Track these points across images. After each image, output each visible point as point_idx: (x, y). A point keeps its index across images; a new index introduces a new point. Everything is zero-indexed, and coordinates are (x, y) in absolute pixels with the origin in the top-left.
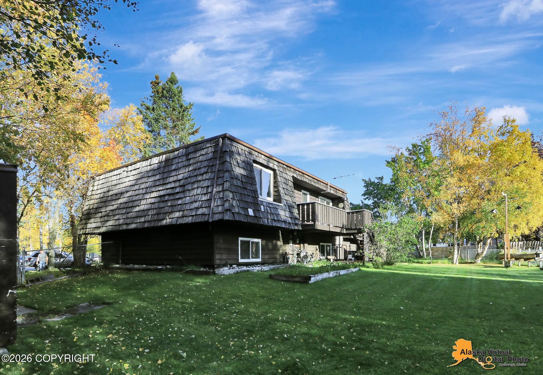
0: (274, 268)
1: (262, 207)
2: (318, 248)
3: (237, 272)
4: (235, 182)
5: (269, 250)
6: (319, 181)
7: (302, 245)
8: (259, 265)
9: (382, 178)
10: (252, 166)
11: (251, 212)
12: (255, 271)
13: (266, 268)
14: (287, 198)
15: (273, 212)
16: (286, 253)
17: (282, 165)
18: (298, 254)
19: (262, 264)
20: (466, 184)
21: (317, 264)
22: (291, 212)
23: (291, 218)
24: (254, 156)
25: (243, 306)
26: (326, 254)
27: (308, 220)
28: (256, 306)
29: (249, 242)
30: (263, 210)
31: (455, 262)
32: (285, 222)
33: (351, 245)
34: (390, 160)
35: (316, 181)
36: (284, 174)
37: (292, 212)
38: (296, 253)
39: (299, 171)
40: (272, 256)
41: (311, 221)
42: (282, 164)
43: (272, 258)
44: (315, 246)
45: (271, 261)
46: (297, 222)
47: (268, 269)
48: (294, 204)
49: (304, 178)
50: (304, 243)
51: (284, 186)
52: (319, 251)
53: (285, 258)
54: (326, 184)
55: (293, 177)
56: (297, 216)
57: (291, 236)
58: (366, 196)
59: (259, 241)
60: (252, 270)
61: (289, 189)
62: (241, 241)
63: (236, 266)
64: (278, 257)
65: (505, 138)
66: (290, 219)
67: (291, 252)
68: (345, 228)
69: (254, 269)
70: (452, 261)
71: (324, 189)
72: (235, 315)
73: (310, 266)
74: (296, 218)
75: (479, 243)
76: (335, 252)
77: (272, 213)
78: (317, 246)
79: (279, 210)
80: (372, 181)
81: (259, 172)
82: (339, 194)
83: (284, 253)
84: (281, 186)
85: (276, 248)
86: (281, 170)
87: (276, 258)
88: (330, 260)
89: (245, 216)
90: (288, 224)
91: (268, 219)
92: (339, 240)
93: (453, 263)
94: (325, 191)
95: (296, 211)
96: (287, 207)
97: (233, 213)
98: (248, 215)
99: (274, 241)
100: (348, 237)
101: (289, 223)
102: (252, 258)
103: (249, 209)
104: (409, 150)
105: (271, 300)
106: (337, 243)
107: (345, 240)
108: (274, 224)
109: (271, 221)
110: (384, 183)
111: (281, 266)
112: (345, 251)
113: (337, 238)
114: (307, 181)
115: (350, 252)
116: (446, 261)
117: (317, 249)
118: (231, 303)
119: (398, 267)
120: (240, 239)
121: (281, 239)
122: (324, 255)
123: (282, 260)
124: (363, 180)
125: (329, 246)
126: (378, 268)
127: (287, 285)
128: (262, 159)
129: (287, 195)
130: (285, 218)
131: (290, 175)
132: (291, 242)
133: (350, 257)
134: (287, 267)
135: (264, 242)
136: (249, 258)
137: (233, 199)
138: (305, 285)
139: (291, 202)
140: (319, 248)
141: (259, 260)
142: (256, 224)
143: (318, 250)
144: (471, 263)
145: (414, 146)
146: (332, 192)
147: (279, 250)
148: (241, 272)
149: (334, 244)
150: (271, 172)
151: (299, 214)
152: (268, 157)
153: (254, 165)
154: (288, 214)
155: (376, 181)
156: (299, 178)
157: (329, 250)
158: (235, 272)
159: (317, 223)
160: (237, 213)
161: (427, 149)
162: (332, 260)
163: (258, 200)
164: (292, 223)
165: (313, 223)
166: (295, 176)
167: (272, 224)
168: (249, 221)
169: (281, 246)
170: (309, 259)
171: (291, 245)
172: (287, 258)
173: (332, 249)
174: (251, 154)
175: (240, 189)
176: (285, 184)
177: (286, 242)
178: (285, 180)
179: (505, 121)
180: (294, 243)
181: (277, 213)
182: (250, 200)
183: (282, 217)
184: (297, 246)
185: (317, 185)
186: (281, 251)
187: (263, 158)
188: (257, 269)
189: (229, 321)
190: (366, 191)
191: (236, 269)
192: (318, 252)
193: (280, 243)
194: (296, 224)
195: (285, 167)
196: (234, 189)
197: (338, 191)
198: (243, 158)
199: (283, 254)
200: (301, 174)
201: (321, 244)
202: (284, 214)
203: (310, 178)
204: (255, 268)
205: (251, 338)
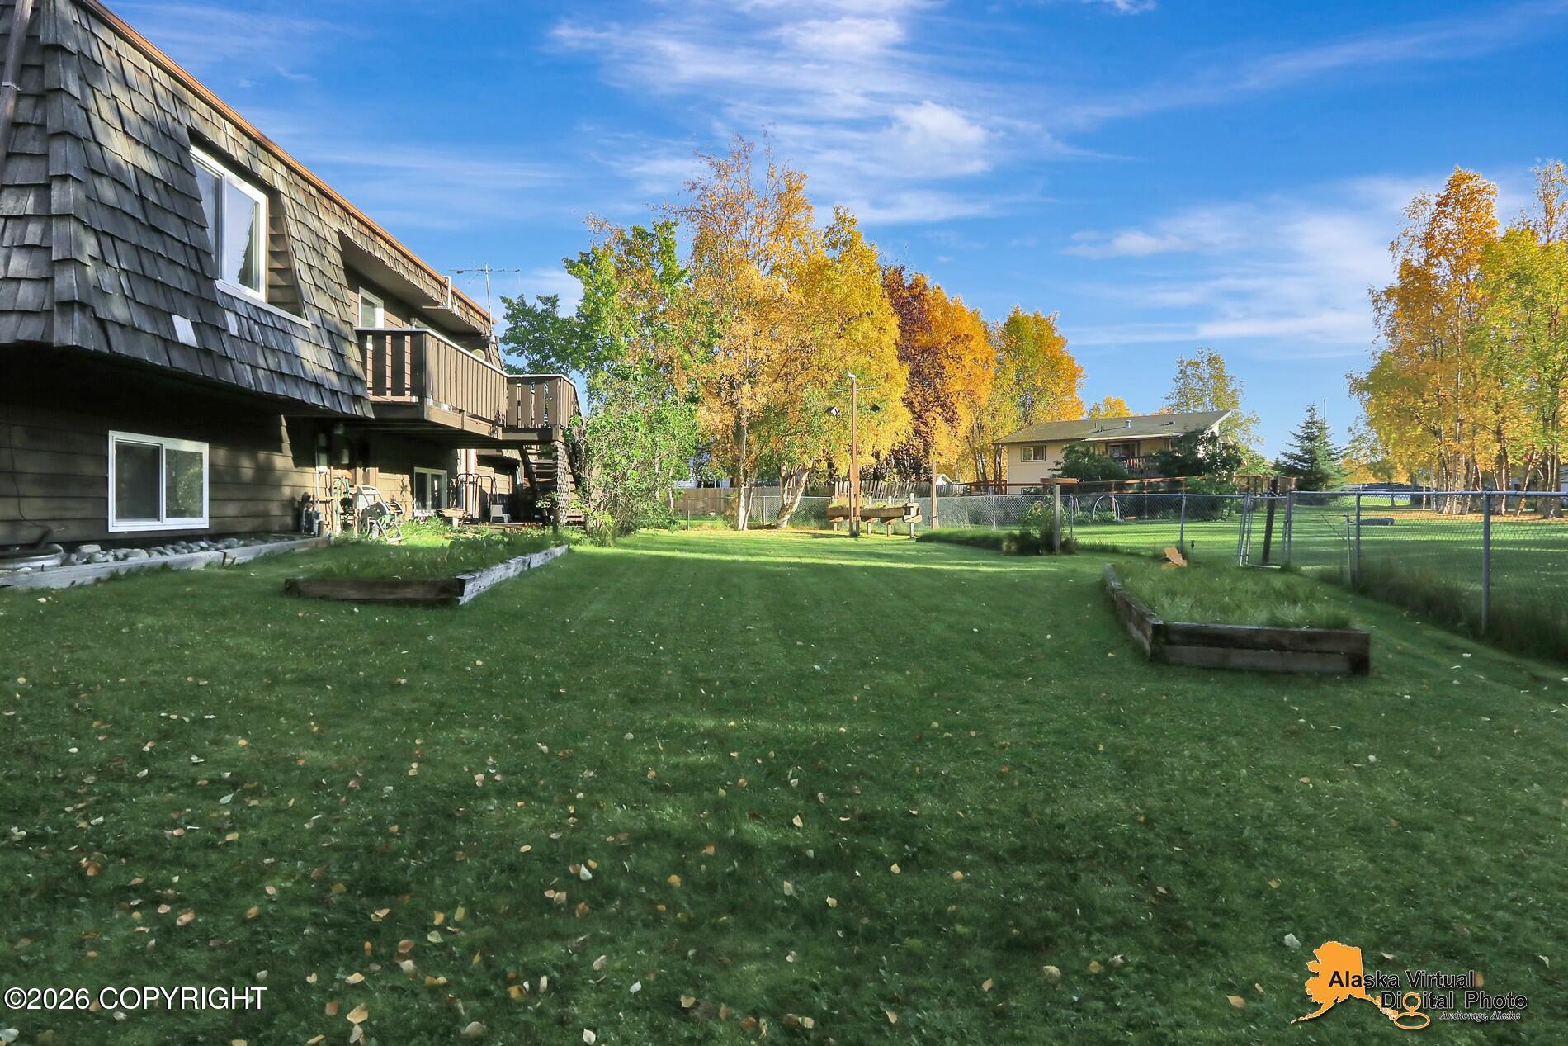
0: (272, 551)
1: (231, 318)
2: (407, 483)
3: (114, 577)
4: (108, 192)
5: (238, 483)
6: (422, 268)
7: (360, 471)
8: (203, 544)
9: (552, 301)
10: (187, 150)
11: (184, 330)
12: (199, 566)
13: (240, 553)
14: (322, 301)
15: (274, 345)
16: (306, 499)
17: (303, 184)
18: (347, 503)
19: (215, 536)
20: (768, 343)
21: (415, 535)
22: (339, 356)
23: (339, 374)
24: (194, 115)
25: (242, 742)
26: (429, 503)
27: (398, 390)
28: (308, 731)
29: (156, 451)
30: (234, 331)
31: (741, 526)
32: (318, 386)
33: (498, 476)
34: (576, 258)
35: (411, 266)
36: (309, 216)
37: (342, 356)
38: (338, 497)
39: (359, 220)
40: (252, 507)
41: (408, 393)
42: (304, 178)
43: (255, 515)
44: (399, 476)
45: (248, 525)
46: (359, 390)
47: (250, 557)
48: (346, 329)
49: (376, 246)
50: (365, 465)
51: (314, 260)
52: (412, 493)
53: (301, 517)
54: (440, 283)
55: (341, 234)
56: (358, 370)
57: (322, 441)
58: (512, 345)
59: (203, 448)
60: (184, 563)
61: (330, 272)
62: (119, 446)
63: (97, 548)
64: (275, 509)
65: (835, 254)
66: (334, 378)
67: (321, 495)
68: (502, 426)
69: (193, 560)
70: (732, 521)
71: (436, 297)
72: (226, 799)
73: (395, 542)
74: (355, 379)
75: (785, 480)
76: (456, 496)
77: (272, 350)
78: (406, 477)
79: (298, 343)
80: (529, 304)
81: (212, 184)
82: (475, 322)
83: (299, 498)
84: (300, 255)
85: (266, 478)
86: (301, 199)
87: (266, 515)
88: (449, 521)
89: (160, 345)
90: (328, 394)
91: (255, 367)
92: (467, 460)
93: (735, 527)
94: (437, 303)
95: (353, 353)
96: (324, 333)
97: (101, 323)
98: (170, 342)
99: (262, 455)
100: (493, 452)
101: (333, 392)
102: (172, 514)
103: (177, 320)
104: (626, 242)
105: (356, 688)
106: (461, 469)
107: (483, 461)
108: (281, 389)
109: (265, 377)
110: (562, 313)
111: (298, 544)
112: (483, 494)
113: (461, 452)
114: (386, 260)
115: (496, 499)
116: (720, 523)
117: (404, 487)
118: (165, 735)
119: (644, 540)
120: (115, 437)
121: (286, 446)
122: (424, 506)
123: (289, 520)
124: (504, 300)
125: (438, 477)
126: (603, 544)
127: (379, 617)
128: (224, 136)
129: (321, 292)
130: (318, 371)
131: (331, 225)
132: (323, 458)
133: (496, 510)
134: (320, 546)
135: (222, 453)
136: (155, 515)
137: (101, 260)
138: (447, 613)
139: (337, 320)
140: (411, 482)
141: (201, 523)
142: (205, 382)
143: (409, 488)
144: (769, 527)
145: (640, 234)
146: (456, 311)
147: (278, 485)
148: (132, 574)
149: (453, 474)
150: (261, 198)
151: (364, 364)
152: (249, 136)
153: (195, 151)
154: (327, 360)
155: (540, 307)
156: (359, 242)
157: (439, 491)
158: (103, 576)
159: (430, 402)
160: (122, 326)
161: (667, 246)
162: (456, 522)
163: (212, 288)
164: (343, 394)
165: (414, 399)
166: (348, 232)
167: (272, 385)
168: (180, 362)
169: (287, 471)
170: (388, 518)
171: (323, 468)
172: (309, 515)
173: (449, 489)
174: (182, 103)
175: (130, 224)
176: (314, 253)
177: (305, 458)
178: (314, 238)
179: (838, 219)
180: (334, 462)
181: (289, 351)
182: (177, 278)
183: (307, 365)
184: (344, 472)
185: (414, 281)
186: (287, 491)
187: (230, 132)
188: (201, 558)
189: (209, 845)
190: (511, 329)
191: (105, 562)
192: (408, 495)
193: (283, 461)
194: (357, 399)
195: (314, 191)
196: (102, 221)
197: (471, 312)
198: (145, 108)
199: (293, 500)
200: (366, 231)
201: (417, 470)
202: (314, 359)
203: (394, 253)
204: (186, 556)
205: (434, 938)
